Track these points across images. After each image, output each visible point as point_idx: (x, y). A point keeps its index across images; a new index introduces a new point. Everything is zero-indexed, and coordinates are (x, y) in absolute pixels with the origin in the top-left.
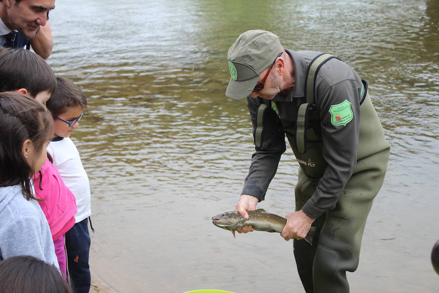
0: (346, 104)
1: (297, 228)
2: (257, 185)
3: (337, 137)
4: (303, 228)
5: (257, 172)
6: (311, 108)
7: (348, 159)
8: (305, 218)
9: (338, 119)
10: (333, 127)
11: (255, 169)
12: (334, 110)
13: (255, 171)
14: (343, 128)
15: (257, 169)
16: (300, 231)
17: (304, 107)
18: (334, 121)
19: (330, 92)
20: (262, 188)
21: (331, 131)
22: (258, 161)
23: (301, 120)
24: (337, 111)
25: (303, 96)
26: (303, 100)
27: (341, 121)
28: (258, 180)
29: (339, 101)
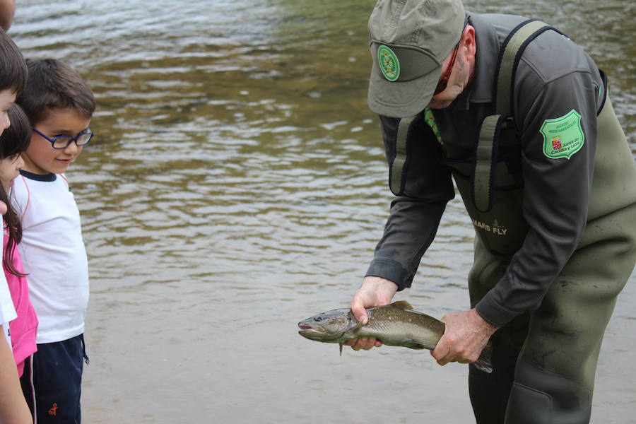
0: (573, 117)
1: (465, 343)
2: (397, 258)
3: (553, 181)
4: (474, 344)
5: (397, 235)
6: (505, 125)
7: (571, 222)
8: (481, 326)
9: (557, 145)
10: (546, 161)
11: (393, 228)
12: (550, 128)
13: (394, 232)
14: (565, 163)
15: (398, 228)
16: (469, 349)
17: (492, 121)
18: (549, 151)
19: (544, 93)
20: (404, 265)
21: (542, 168)
22: (400, 214)
23: (486, 146)
24: (556, 131)
25: (489, 101)
26: (490, 109)
27: (563, 150)
28: (398, 248)
29: (560, 112)
